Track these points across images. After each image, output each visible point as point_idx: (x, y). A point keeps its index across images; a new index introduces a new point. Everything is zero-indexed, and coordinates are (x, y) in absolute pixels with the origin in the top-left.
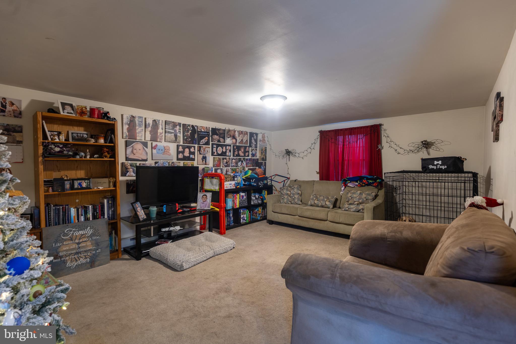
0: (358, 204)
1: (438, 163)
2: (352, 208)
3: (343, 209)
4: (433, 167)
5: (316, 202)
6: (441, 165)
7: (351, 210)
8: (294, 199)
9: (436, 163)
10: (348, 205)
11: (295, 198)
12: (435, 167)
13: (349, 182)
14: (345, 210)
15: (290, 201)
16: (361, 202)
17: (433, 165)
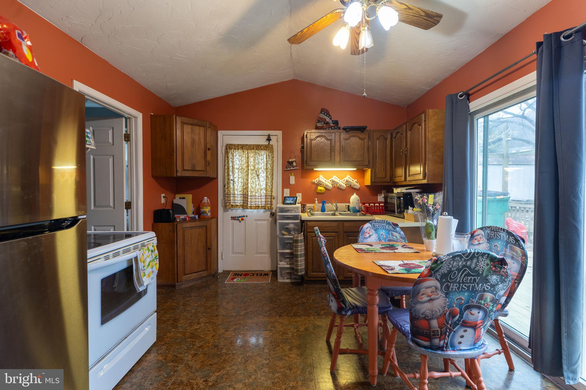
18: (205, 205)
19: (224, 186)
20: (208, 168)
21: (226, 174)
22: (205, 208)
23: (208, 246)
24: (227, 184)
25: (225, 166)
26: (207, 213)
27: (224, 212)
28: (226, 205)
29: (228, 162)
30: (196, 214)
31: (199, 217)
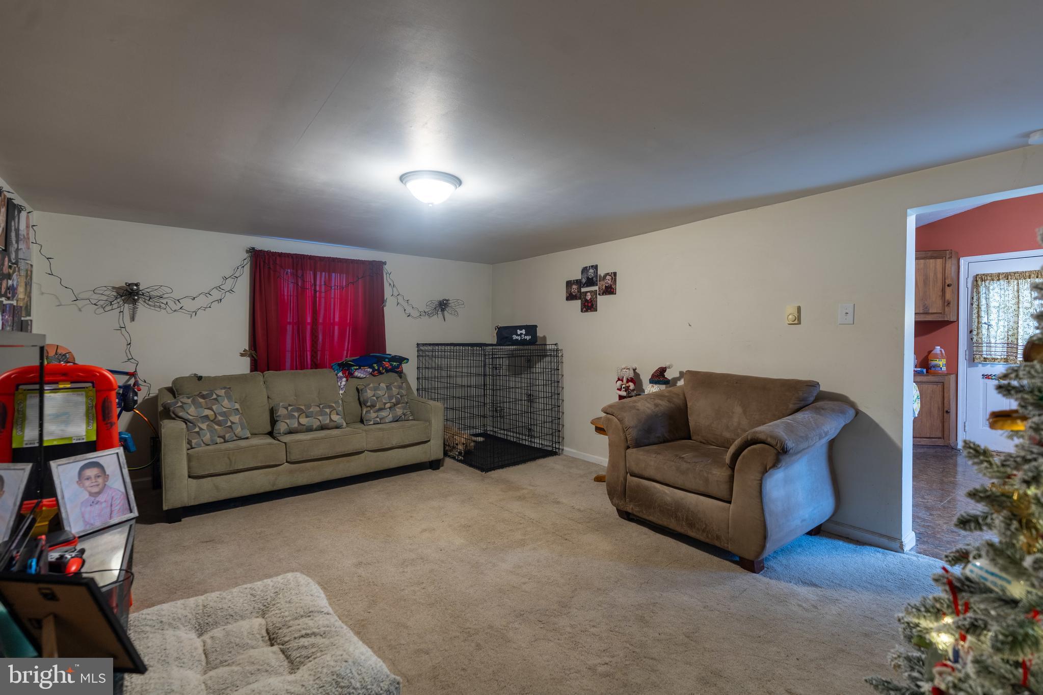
0: (390, 408)
1: (521, 332)
2: (387, 417)
3: (372, 423)
4: (517, 337)
5: (303, 421)
6: (525, 335)
7: (387, 421)
8: (230, 427)
9: (519, 332)
10: (374, 412)
11: (232, 423)
12: (519, 338)
13: (356, 369)
14: (374, 424)
15: (222, 434)
16: (395, 403)
17: (517, 335)
18: (936, 357)
19: (969, 332)
20: (946, 309)
21: (975, 316)
22: (938, 360)
23: (946, 409)
24: (976, 329)
25: (972, 304)
26: (941, 367)
27: (969, 367)
28: (974, 358)
29: (979, 299)
30: (924, 368)
31: (927, 372)
